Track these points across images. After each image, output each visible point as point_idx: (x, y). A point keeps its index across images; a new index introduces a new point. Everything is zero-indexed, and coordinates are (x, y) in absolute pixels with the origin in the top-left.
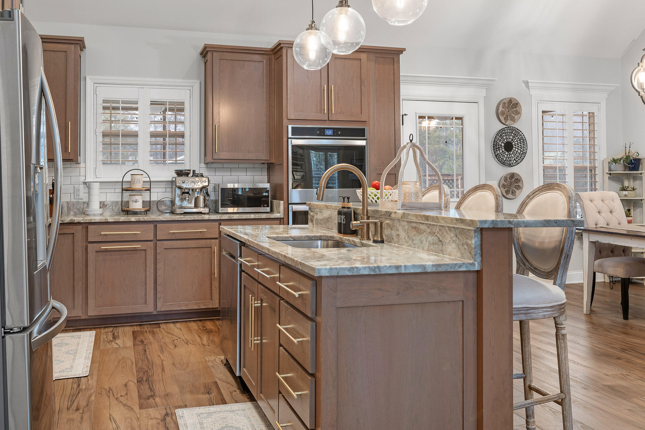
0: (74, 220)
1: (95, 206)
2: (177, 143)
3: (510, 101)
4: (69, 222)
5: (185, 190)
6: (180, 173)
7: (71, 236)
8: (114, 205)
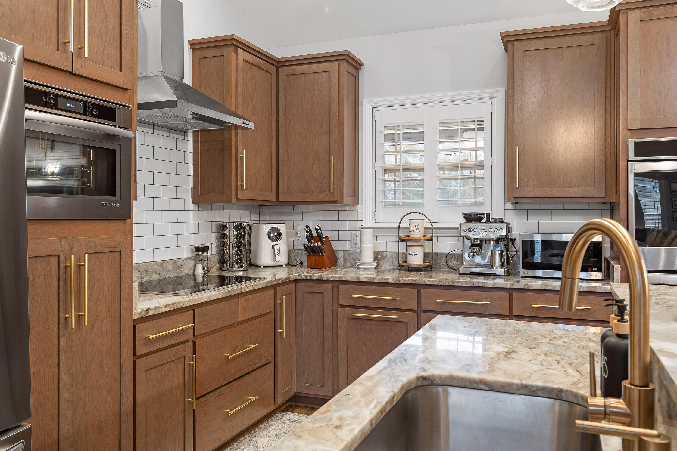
0: (323, 276)
1: (368, 259)
2: (477, 176)
4: (317, 278)
5: (474, 242)
6: (470, 218)
7: (320, 296)
8: (394, 257)
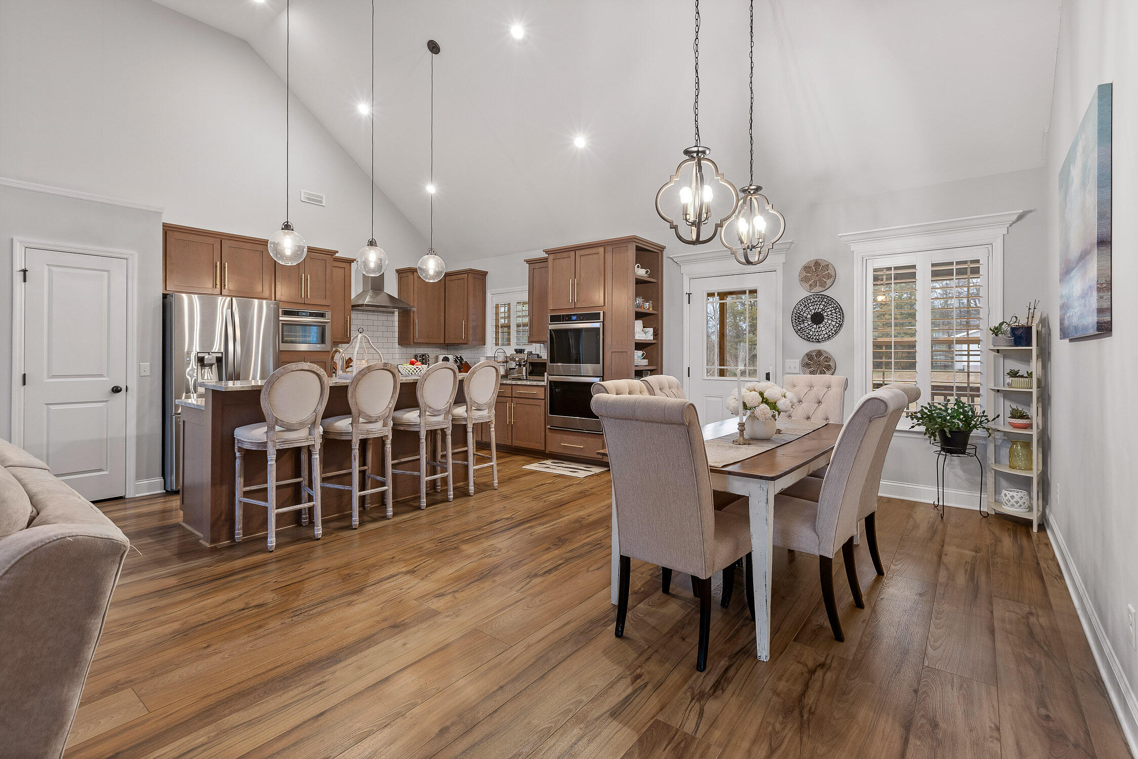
3: (817, 263)
